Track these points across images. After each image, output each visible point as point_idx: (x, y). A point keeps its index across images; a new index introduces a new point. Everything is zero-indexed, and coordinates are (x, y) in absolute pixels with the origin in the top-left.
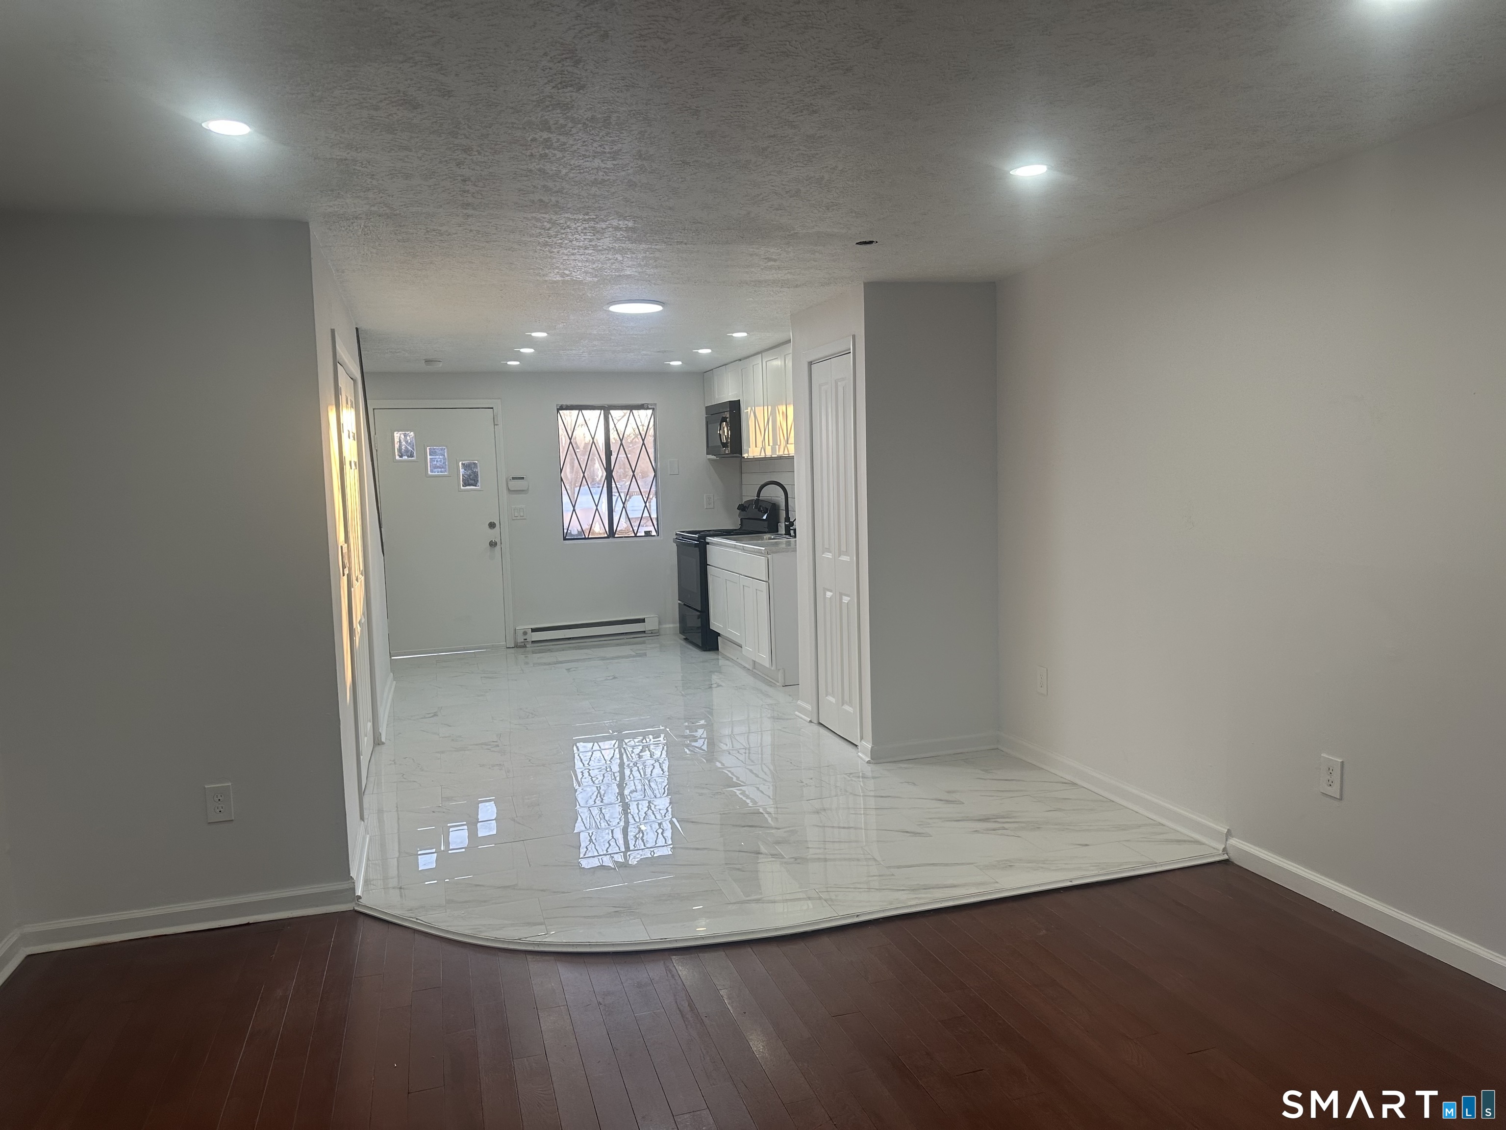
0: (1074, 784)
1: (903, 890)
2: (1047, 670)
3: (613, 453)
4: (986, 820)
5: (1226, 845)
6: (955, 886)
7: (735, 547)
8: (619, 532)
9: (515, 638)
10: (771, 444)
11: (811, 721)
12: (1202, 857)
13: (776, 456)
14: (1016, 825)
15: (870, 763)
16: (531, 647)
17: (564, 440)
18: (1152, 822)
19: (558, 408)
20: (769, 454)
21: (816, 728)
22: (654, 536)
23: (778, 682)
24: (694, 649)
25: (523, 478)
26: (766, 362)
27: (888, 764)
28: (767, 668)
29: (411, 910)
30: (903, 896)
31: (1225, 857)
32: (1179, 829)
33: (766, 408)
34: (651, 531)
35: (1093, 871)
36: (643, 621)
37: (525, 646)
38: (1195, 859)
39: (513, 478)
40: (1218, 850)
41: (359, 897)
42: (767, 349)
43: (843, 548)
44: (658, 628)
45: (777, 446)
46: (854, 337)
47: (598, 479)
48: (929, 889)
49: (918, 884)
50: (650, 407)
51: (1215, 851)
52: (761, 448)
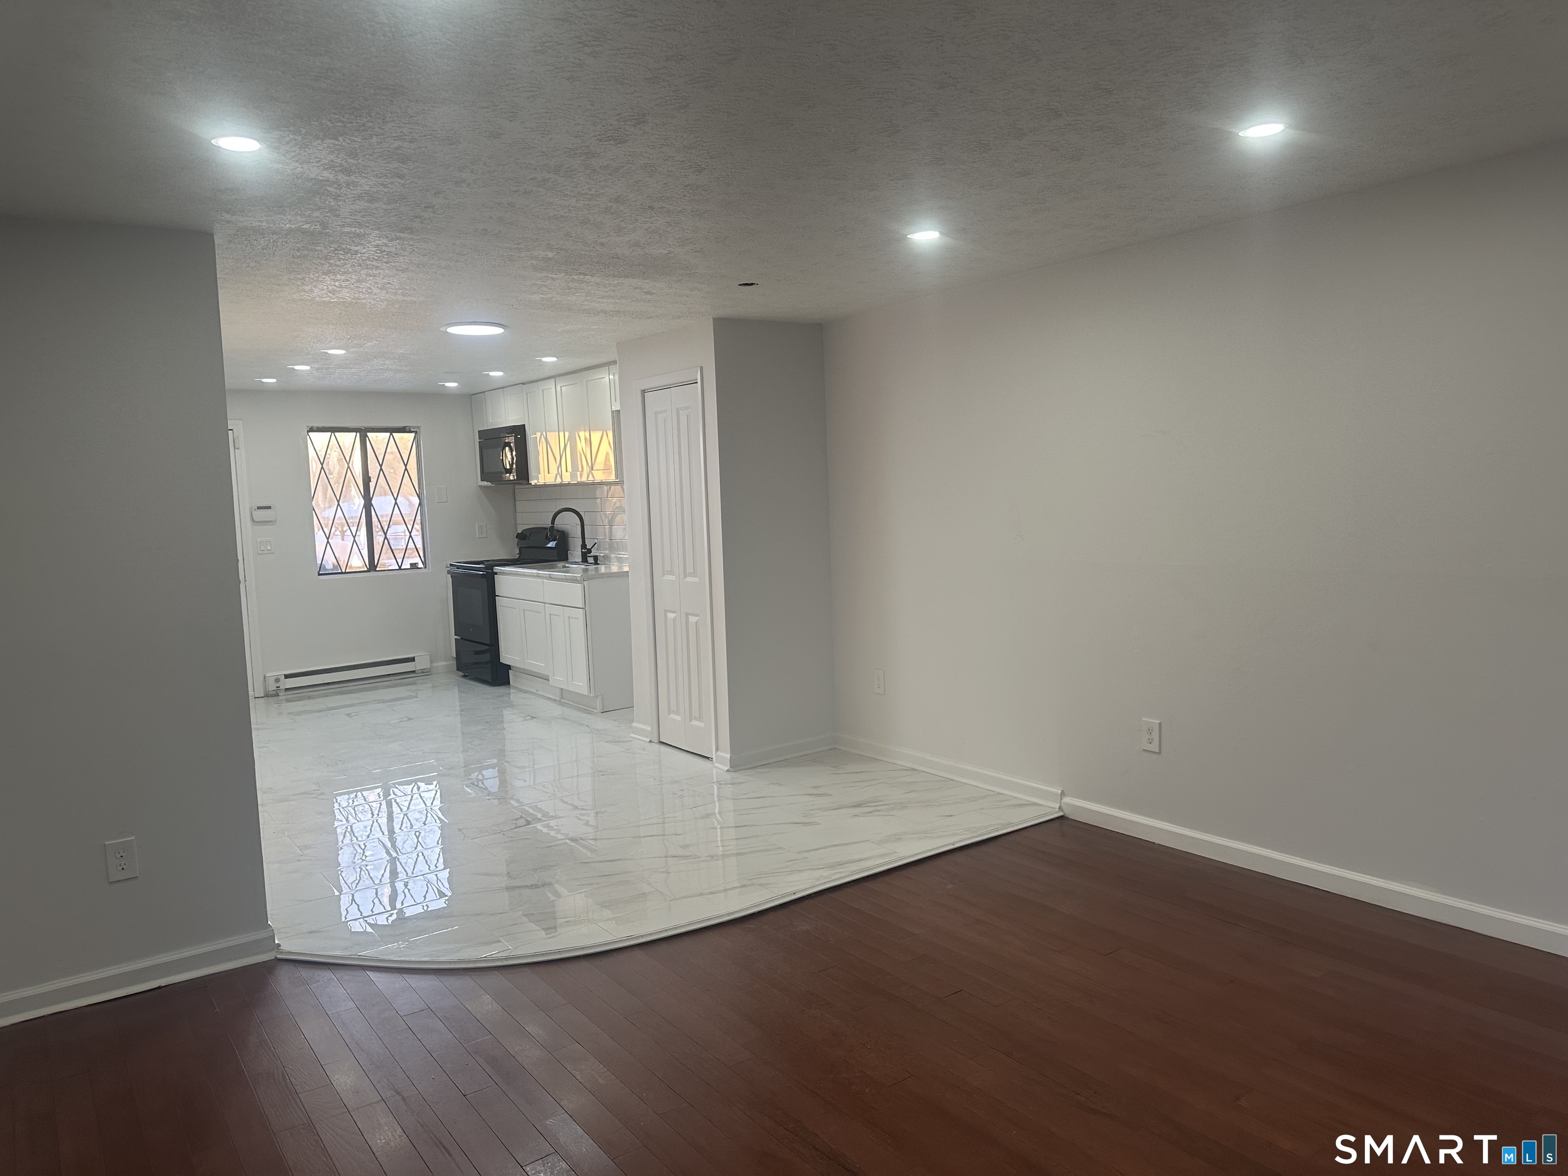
0: (914, 770)
1: (823, 868)
2: (884, 672)
3: (372, 480)
4: (858, 806)
5: (1060, 804)
6: (861, 860)
7: (538, 576)
8: (381, 565)
9: (265, 688)
10: (570, 469)
11: (651, 741)
12: (1044, 815)
13: (576, 482)
14: (886, 807)
15: (729, 771)
16: (284, 695)
17: (314, 467)
18: (992, 793)
19: (308, 430)
20: (567, 479)
21: (657, 747)
22: (421, 568)
23: (596, 709)
24: (481, 685)
25: (269, 508)
26: (561, 387)
27: (749, 770)
28: (586, 695)
29: (346, 949)
30: (825, 873)
31: (1061, 814)
32: (1016, 795)
33: (562, 434)
34: (418, 563)
35: (967, 834)
36: (413, 659)
37: (277, 695)
38: (1041, 817)
39: (259, 508)
40: (1055, 808)
41: (279, 945)
42: (562, 374)
43: (690, 569)
44: (429, 667)
45: (578, 473)
46: (701, 368)
47: (355, 508)
48: (843, 864)
49: (832, 862)
50: (412, 430)
51: (1053, 810)
52: (557, 475)
